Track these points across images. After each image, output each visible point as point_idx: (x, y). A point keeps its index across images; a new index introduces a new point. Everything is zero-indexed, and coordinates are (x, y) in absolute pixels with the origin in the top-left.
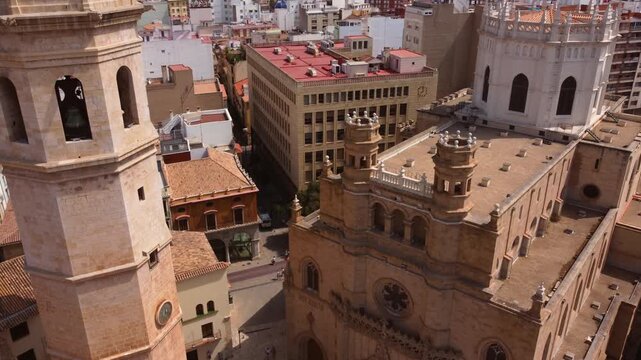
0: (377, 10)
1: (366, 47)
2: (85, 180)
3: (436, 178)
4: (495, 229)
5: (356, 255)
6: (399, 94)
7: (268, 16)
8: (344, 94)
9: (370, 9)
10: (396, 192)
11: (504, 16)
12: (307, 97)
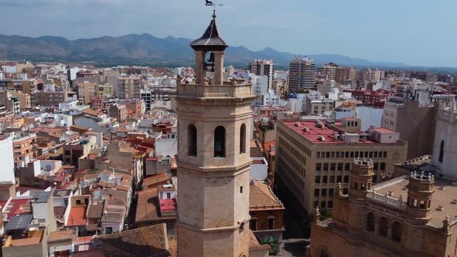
0: (361, 102)
1: (356, 125)
2: (218, 178)
3: (409, 198)
4: (446, 231)
5: (355, 245)
6: (380, 156)
7: (284, 103)
8: (343, 153)
9: (356, 102)
10: (383, 206)
11: (453, 110)
12: (318, 153)
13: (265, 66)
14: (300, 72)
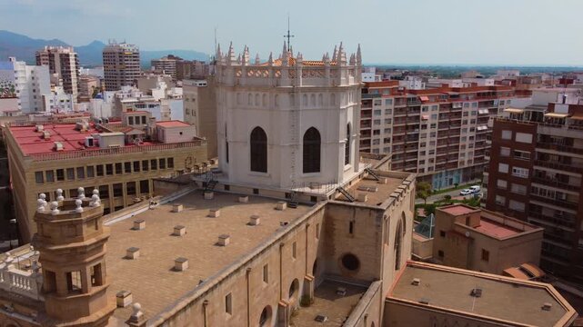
1: (144, 122)
8: (90, 168)
12: (39, 174)
13: (61, 55)
14: (118, 64)
